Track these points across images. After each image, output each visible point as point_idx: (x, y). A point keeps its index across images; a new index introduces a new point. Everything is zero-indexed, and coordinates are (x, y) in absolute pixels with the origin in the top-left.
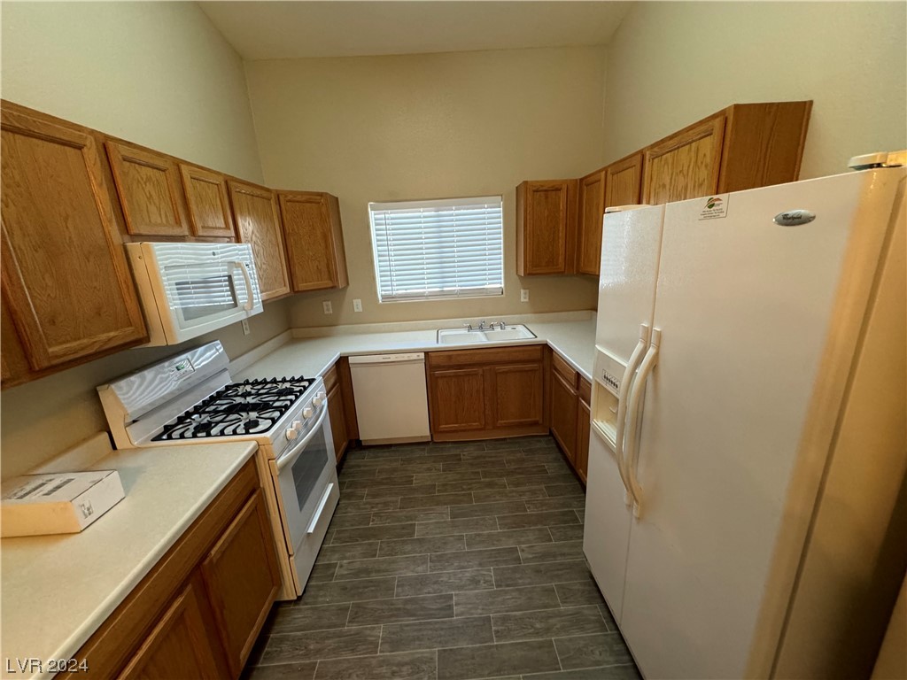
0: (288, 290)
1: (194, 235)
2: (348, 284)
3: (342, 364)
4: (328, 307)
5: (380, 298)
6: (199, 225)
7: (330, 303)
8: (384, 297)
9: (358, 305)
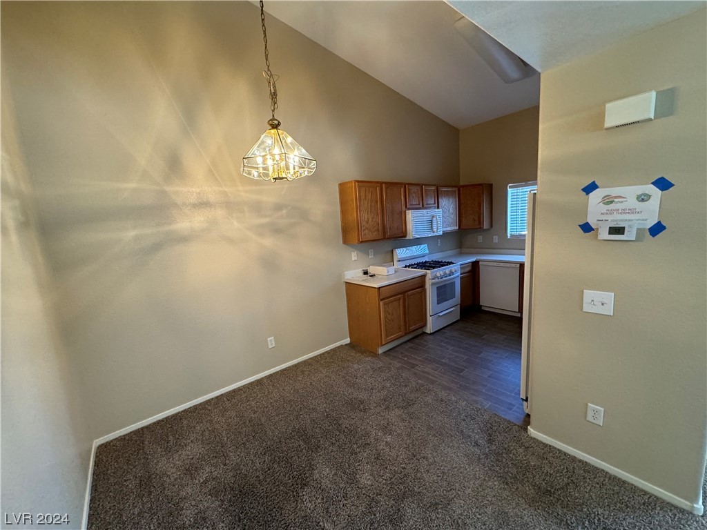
0: (457, 228)
1: (423, 207)
2: (492, 226)
3: (475, 264)
4: (480, 239)
5: (509, 235)
6: (425, 203)
7: (481, 237)
8: (512, 235)
9: (496, 239)
